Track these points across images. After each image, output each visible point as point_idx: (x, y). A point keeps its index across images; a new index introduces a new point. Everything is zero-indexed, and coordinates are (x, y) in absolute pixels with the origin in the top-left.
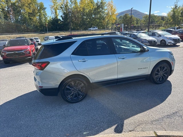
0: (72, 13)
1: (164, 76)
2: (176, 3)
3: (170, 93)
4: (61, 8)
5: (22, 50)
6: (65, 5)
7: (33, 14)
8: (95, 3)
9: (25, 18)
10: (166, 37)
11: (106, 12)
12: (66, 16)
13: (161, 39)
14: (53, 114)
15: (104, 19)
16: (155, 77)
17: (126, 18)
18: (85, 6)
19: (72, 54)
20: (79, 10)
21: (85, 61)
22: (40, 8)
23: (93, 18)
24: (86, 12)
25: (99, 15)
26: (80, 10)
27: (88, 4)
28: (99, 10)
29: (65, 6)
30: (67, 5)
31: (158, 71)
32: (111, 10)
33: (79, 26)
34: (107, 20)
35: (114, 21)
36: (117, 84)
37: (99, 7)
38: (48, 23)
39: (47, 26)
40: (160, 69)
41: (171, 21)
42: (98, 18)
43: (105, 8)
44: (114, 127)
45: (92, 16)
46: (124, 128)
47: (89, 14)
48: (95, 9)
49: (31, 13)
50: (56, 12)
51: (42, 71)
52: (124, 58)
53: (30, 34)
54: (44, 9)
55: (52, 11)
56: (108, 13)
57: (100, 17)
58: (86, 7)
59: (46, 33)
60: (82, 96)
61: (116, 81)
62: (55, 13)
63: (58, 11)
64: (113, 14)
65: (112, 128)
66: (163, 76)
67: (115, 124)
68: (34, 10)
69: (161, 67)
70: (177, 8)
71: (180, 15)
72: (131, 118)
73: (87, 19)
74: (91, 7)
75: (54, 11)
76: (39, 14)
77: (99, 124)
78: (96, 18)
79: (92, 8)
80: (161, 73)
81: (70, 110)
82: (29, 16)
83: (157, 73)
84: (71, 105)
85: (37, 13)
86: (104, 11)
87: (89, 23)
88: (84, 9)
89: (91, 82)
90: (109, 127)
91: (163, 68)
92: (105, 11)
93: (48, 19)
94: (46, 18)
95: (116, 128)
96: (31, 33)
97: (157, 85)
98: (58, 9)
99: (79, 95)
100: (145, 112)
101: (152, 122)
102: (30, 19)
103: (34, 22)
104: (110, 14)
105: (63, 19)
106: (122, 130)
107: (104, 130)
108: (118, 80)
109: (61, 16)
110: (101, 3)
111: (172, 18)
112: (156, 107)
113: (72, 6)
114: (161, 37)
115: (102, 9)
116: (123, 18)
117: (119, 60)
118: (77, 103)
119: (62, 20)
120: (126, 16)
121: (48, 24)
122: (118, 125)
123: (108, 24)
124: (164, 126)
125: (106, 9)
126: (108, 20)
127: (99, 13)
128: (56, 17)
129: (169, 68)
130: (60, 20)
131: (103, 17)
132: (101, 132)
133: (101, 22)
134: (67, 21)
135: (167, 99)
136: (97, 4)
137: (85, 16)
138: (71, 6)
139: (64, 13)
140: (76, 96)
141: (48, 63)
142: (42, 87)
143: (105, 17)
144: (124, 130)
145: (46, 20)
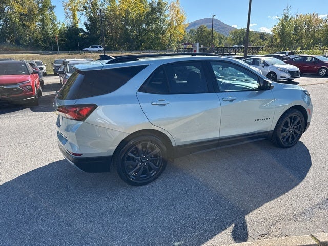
0: (106, 20)
1: (295, 133)
2: (286, 11)
3: (310, 164)
4: (85, 7)
5: (16, 83)
6: (92, 3)
7: (28, 16)
8: (148, 3)
9: (14, 23)
10: (277, 68)
11: (168, 19)
12: (93, 23)
13: (268, 70)
14: (104, 208)
15: (163, 33)
16: (281, 135)
17: (202, 33)
18: (129, 7)
19: (139, 90)
20: (118, 13)
21: (164, 105)
22: (44, 6)
23: (144, 30)
24: (131, 17)
25: (154, 26)
26: (120, 15)
27: (135, 3)
28: (154, 16)
29: (93, 6)
30: (96, 4)
31: (286, 125)
32: (177, 16)
33: (117, 43)
34: (169, 35)
35: (182, 38)
36: (218, 148)
37: (154, 10)
38: (58, 36)
39: (57, 41)
40: (289, 121)
41: (278, 41)
42: (152, 31)
43: (166, 13)
44: (229, 230)
45: (142, 26)
46: (249, 230)
47: (137, 23)
48: (148, 14)
49: (26, 15)
50: (74, 16)
51: (81, 123)
52: (232, 101)
53: (24, 55)
54: (52, 8)
55: (66, 12)
56: (171, 21)
57: (156, 28)
58: (132, 9)
59: (56, 53)
60: (155, 172)
61: (218, 142)
62: (72, 17)
63: (77, 13)
64: (179, 24)
65: (226, 231)
66: (293, 133)
67: (230, 224)
68: (31, 10)
69: (291, 118)
70: (288, 19)
71: (293, 32)
72: (256, 211)
73: (132, 31)
74: (140, 10)
75: (70, 14)
76: (40, 17)
77: (199, 224)
78: (149, 31)
79: (142, 12)
80: (291, 129)
81: (137, 200)
82: (21, 20)
83: (284, 128)
84: (136, 189)
85: (37, 15)
86: (162, 17)
87: (137, 38)
88: (127, 12)
89: (174, 145)
90: (220, 229)
91: (295, 119)
92: (166, 19)
93: (60, 27)
94: (55, 25)
95: (234, 231)
96: (25, 53)
97: (283, 151)
98: (78, 10)
99: (150, 169)
100: (278, 200)
101: (295, 216)
102: (24, 25)
103: (30, 32)
104: (175, 24)
105: (87, 28)
106: (247, 233)
107: (213, 236)
108: (220, 141)
109: (85, 24)
110: (159, 3)
111: (280, 36)
112: (294, 189)
113: (106, 7)
114: (269, 68)
115: (161, 14)
116: (197, 33)
117: (224, 103)
118: (146, 186)
119: (85, 30)
120: (201, 29)
121: (60, 37)
122: (236, 225)
123: (171, 42)
124: (319, 224)
125: (168, 15)
126: (171, 35)
127: (154, 20)
128: (75, 25)
129: (304, 120)
130: (83, 31)
131: (162, 28)
132: (207, 240)
133: (159, 38)
134: (95, 33)
135: (308, 175)
136: (151, 5)
137: (130, 25)
138: (103, 5)
139: (90, 19)
140: (145, 172)
141: (94, 107)
142: (81, 155)
143: (166, 29)
144: (250, 235)
145: (54, 29)
